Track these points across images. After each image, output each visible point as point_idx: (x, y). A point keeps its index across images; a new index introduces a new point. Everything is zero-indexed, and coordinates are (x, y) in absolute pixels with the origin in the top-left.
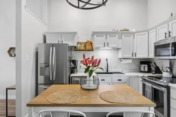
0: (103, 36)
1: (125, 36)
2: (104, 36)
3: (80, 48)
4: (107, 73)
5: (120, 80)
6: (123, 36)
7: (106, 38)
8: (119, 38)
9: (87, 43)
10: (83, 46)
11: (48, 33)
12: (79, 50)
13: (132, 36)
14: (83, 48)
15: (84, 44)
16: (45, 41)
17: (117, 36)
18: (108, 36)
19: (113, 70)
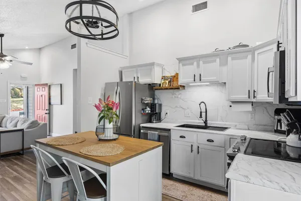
0: (192, 64)
1: (233, 59)
2: (195, 63)
3: (163, 85)
4: (206, 127)
5: (211, 141)
6: (229, 59)
7: (198, 66)
8: (221, 65)
9: (175, 76)
10: (167, 82)
11: (124, 68)
12: (165, 89)
13: (250, 57)
14: (167, 86)
15: (169, 80)
16: (121, 79)
17: (218, 60)
18: (201, 62)
19: (218, 122)
